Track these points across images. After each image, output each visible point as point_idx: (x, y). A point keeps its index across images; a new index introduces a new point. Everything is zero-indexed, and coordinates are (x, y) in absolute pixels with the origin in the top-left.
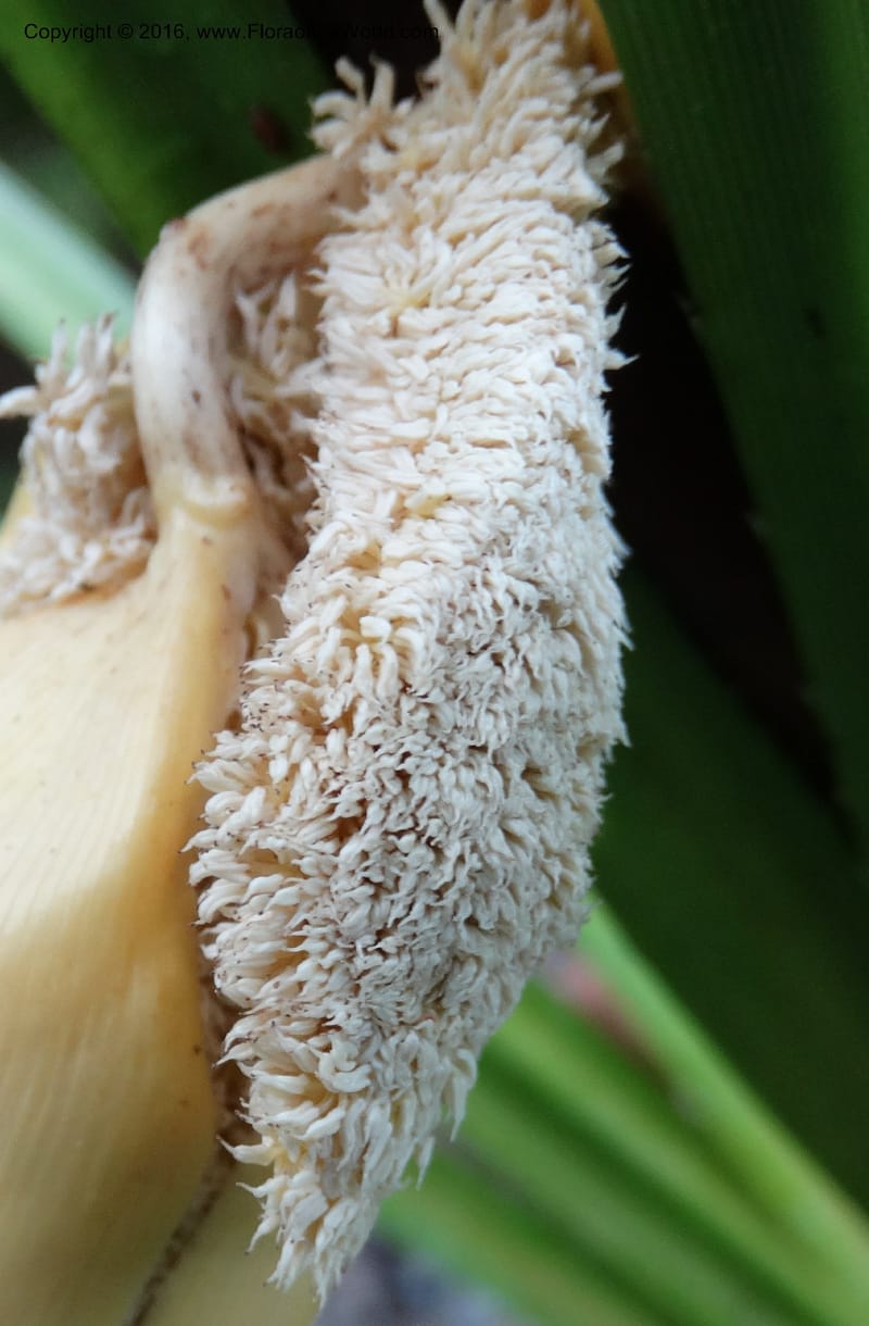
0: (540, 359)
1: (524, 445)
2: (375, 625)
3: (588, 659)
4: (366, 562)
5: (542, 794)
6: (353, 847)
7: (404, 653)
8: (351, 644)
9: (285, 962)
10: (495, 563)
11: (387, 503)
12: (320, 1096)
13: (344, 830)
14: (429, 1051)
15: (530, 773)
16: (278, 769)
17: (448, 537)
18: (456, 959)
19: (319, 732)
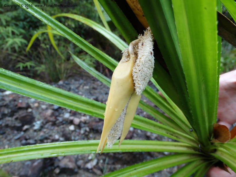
0: (149, 48)
1: (148, 52)
2: (141, 61)
3: (152, 63)
4: (141, 58)
5: (150, 69)
6: (140, 72)
7: (142, 62)
8: (140, 62)
9: (137, 77)
10: (147, 58)
11: (141, 56)
12: (139, 84)
13: (140, 71)
14: (144, 82)
15: (149, 68)
16: (136, 68)
17: (145, 57)
18: (145, 77)
19: (138, 66)
